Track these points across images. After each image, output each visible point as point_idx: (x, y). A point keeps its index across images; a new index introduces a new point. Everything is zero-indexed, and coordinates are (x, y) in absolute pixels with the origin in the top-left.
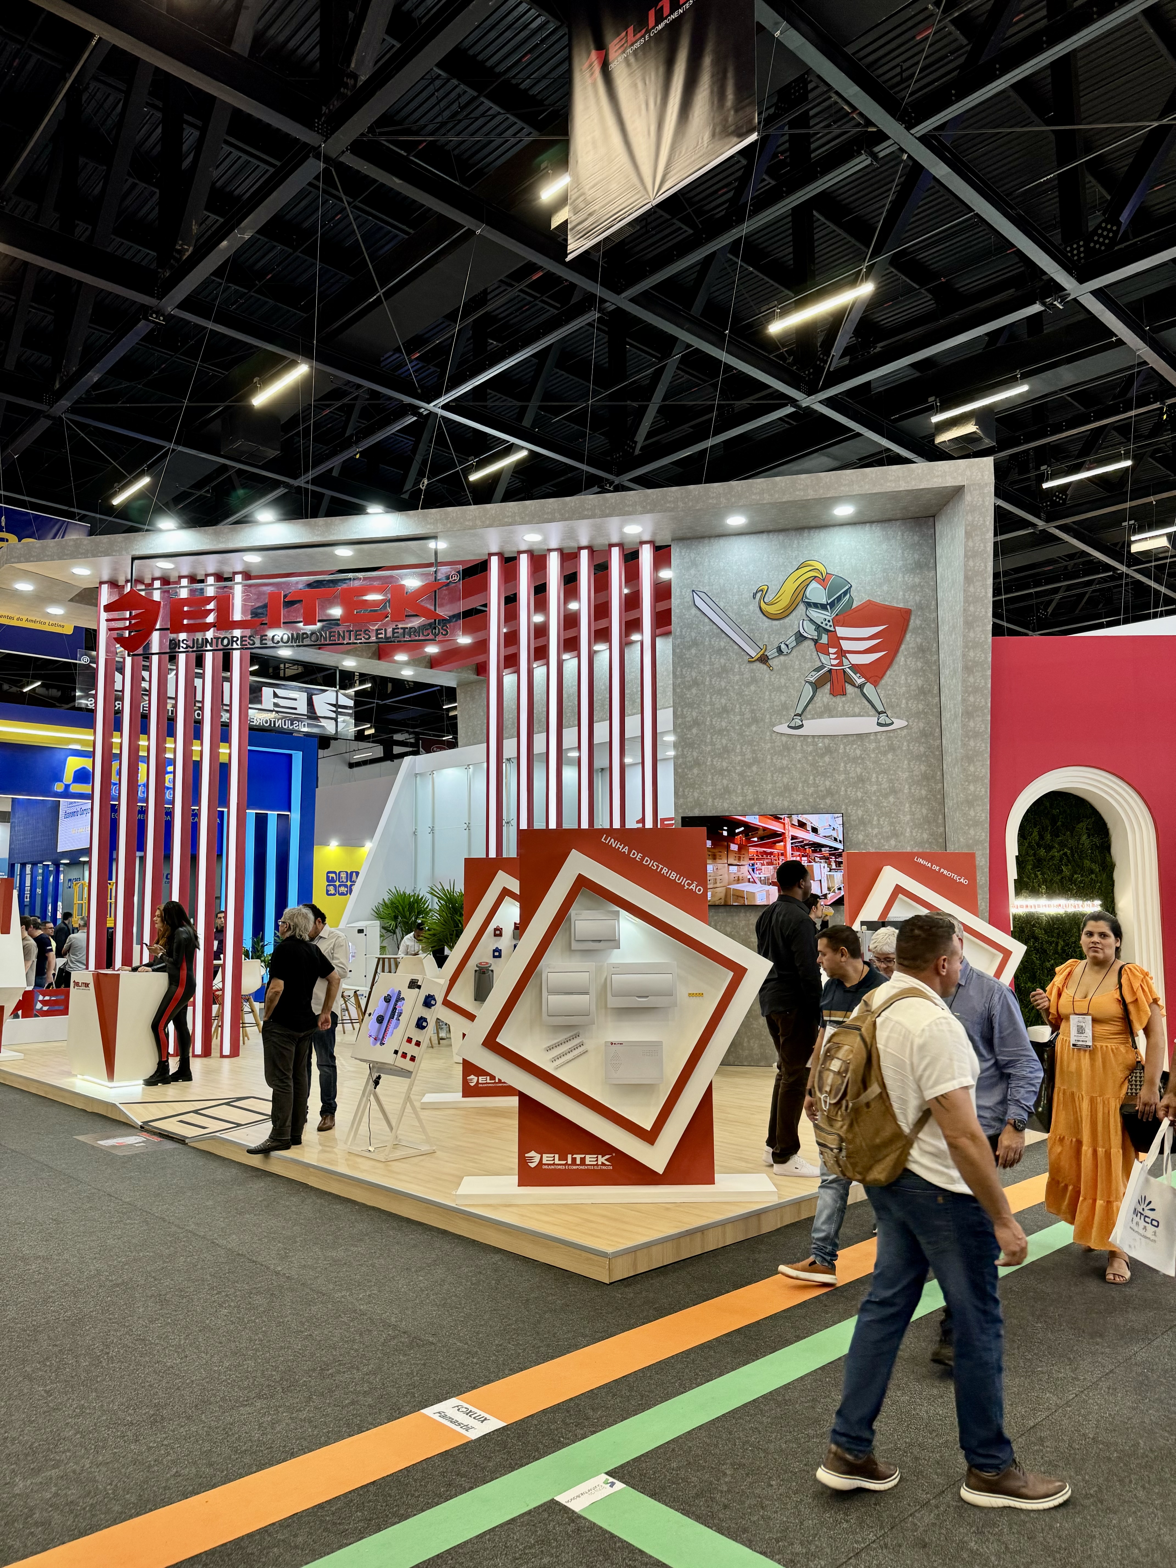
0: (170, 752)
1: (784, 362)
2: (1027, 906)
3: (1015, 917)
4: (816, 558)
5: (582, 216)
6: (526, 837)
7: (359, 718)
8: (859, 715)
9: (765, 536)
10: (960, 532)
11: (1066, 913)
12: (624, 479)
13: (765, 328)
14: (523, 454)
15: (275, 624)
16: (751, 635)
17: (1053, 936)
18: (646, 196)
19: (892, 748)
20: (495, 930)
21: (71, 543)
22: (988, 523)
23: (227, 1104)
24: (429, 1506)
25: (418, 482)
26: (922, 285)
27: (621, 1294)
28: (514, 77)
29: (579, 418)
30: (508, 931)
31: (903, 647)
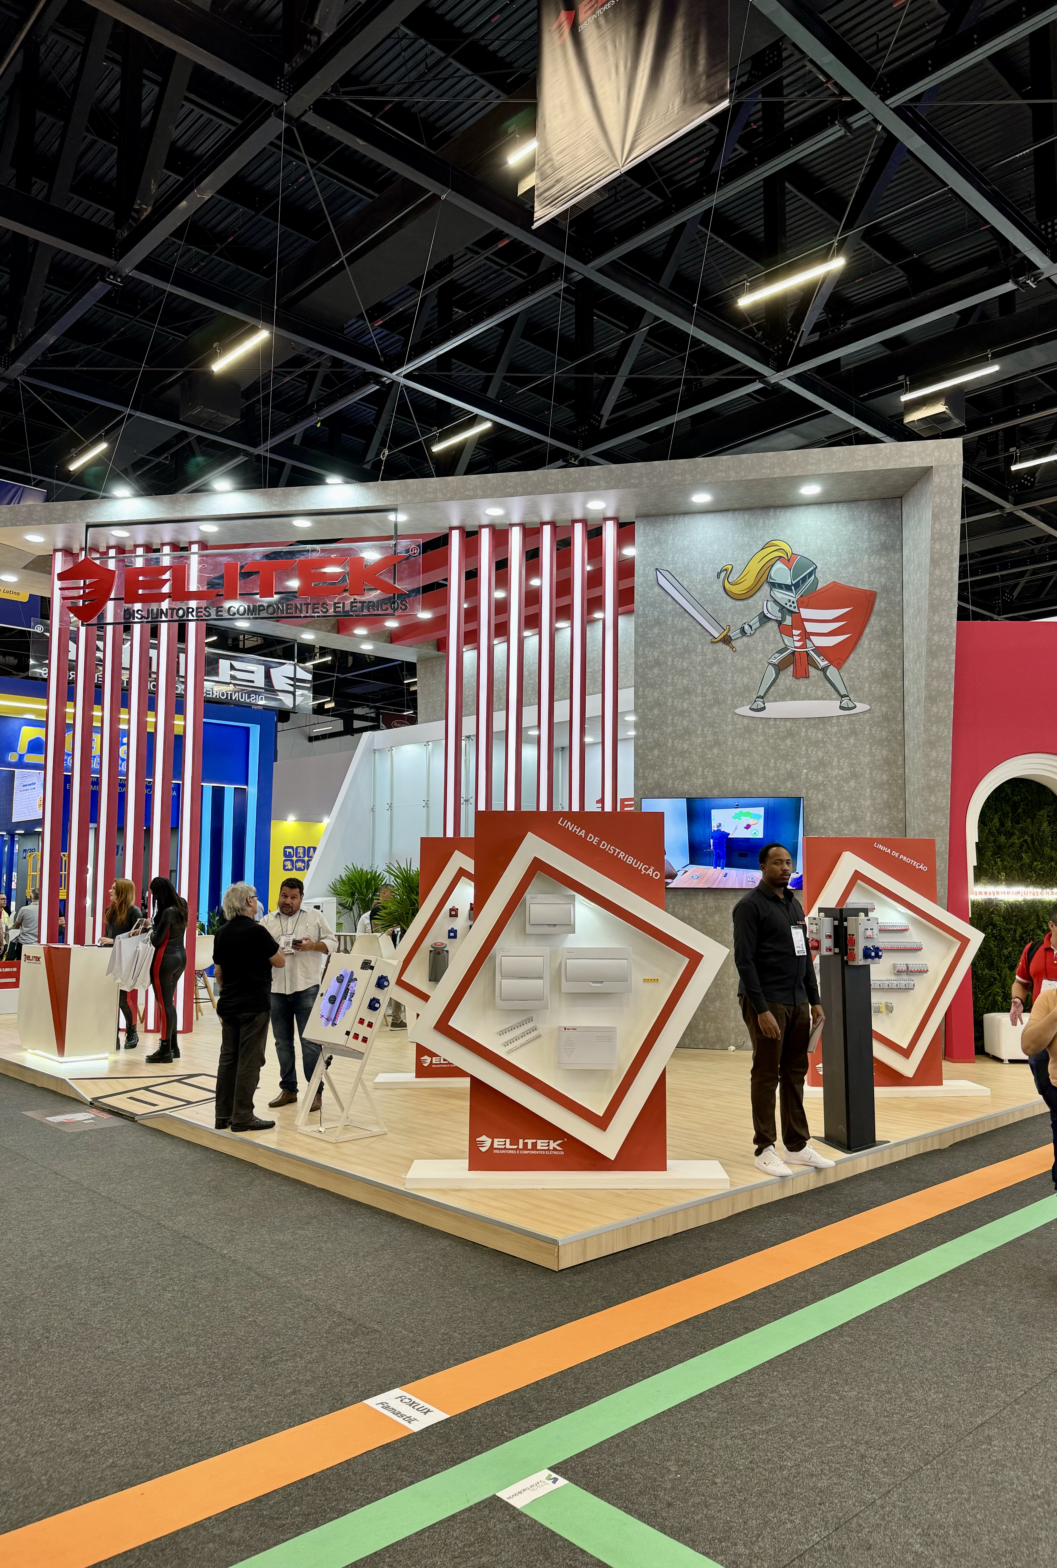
0: (124, 723)
1: (753, 337)
2: (986, 893)
3: (973, 903)
4: (781, 538)
5: (549, 182)
6: (483, 819)
7: (318, 690)
8: (822, 698)
9: (730, 514)
10: (928, 515)
11: (1025, 901)
12: (589, 453)
13: (736, 302)
14: (487, 425)
15: (232, 596)
16: (714, 615)
17: (1011, 924)
18: (615, 163)
19: (853, 732)
20: (451, 910)
21: (24, 509)
22: (955, 505)
23: (178, 1081)
24: (370, 1501)
25: (378, 454)
26: (894, 261)
27: (570, 1282)
28: (483, 38)
29: (544, 390)
30: (464, 910)
31: (867, 630)
